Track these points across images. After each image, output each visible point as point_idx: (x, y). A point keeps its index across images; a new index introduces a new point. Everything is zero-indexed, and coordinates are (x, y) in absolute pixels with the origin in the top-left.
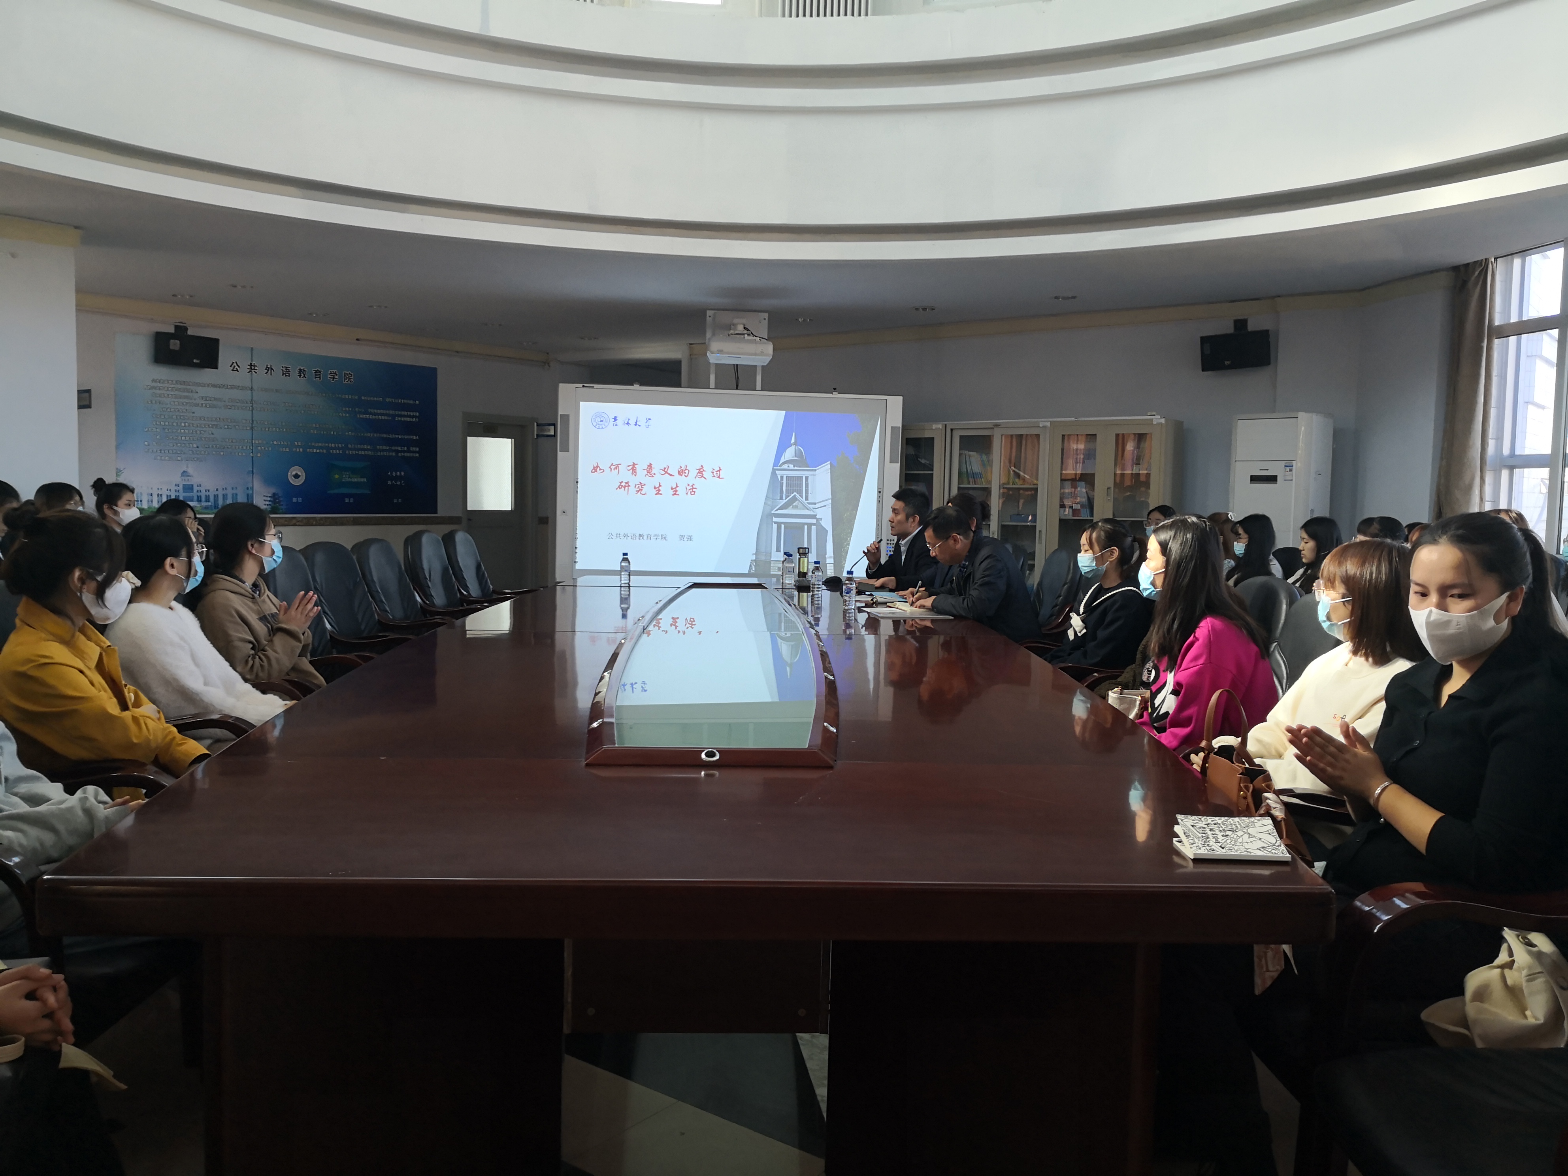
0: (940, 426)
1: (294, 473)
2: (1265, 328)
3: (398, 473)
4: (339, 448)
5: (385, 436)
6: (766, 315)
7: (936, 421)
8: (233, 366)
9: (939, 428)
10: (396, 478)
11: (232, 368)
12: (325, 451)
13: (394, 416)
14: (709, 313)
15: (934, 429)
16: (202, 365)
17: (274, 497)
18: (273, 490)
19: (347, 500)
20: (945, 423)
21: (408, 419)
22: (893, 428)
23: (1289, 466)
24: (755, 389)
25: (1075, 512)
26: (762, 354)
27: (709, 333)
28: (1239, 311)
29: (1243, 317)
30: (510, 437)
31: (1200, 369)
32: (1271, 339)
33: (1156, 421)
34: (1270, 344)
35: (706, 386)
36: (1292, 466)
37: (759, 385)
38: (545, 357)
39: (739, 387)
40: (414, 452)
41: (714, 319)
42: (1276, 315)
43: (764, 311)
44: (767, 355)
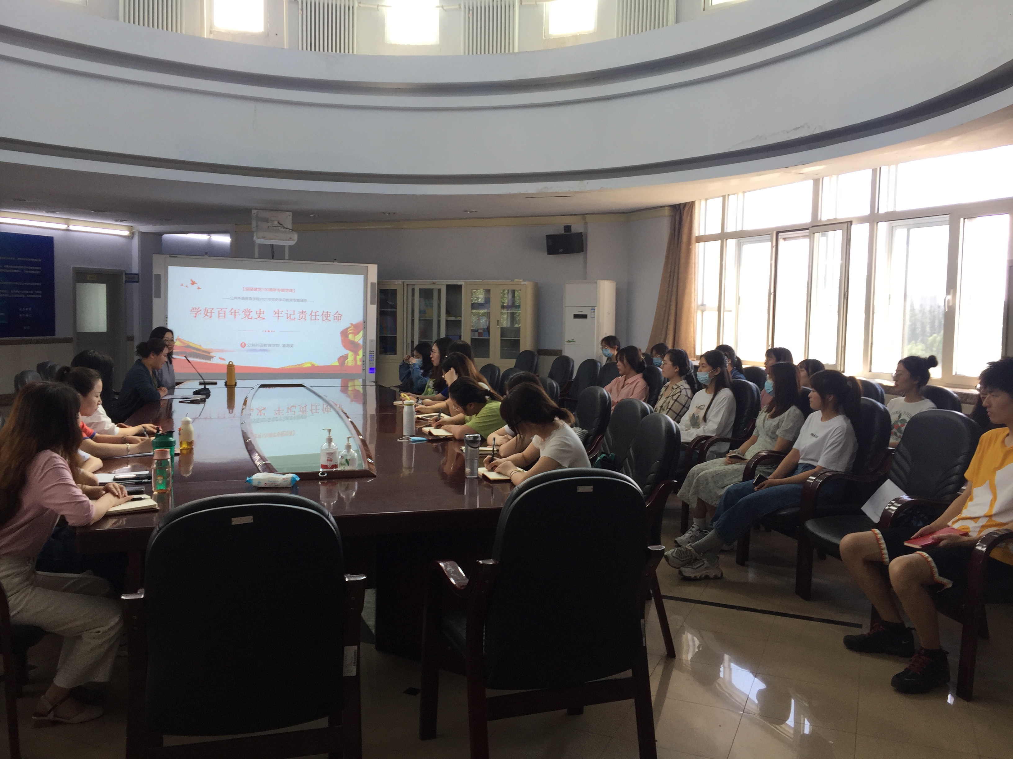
0: (400, 283)
2: (580, 231)
3: (27, 309)
5: (17, 283)
6: (290, 214)
7: (398, 278)
9: (399, 284)
10: (26, 312)
13: (22, 270)
14: (254, 211)
15: (396, 284)
20: (403, 281)
21: (33, 272)
22: (372, 284)
23: (593, 309)
24: (284, 259)
25: (480, 334)
26: (291, 239)
27: (254, 223)
28: (567, 221)
29: (569, 225)
30: (104, 283)
31: (546, 253)
32: (584, 238)
33: (522, 283)
34: (582, 240)
35: (253, 257)
36: (594, 310)
37: (287, 257)
38: (130, 228)
39: (274, 257)
40: (38, 294)
41: (257, 215)
42: (586, 223)
43: (290, 211)
44: (293, 240)
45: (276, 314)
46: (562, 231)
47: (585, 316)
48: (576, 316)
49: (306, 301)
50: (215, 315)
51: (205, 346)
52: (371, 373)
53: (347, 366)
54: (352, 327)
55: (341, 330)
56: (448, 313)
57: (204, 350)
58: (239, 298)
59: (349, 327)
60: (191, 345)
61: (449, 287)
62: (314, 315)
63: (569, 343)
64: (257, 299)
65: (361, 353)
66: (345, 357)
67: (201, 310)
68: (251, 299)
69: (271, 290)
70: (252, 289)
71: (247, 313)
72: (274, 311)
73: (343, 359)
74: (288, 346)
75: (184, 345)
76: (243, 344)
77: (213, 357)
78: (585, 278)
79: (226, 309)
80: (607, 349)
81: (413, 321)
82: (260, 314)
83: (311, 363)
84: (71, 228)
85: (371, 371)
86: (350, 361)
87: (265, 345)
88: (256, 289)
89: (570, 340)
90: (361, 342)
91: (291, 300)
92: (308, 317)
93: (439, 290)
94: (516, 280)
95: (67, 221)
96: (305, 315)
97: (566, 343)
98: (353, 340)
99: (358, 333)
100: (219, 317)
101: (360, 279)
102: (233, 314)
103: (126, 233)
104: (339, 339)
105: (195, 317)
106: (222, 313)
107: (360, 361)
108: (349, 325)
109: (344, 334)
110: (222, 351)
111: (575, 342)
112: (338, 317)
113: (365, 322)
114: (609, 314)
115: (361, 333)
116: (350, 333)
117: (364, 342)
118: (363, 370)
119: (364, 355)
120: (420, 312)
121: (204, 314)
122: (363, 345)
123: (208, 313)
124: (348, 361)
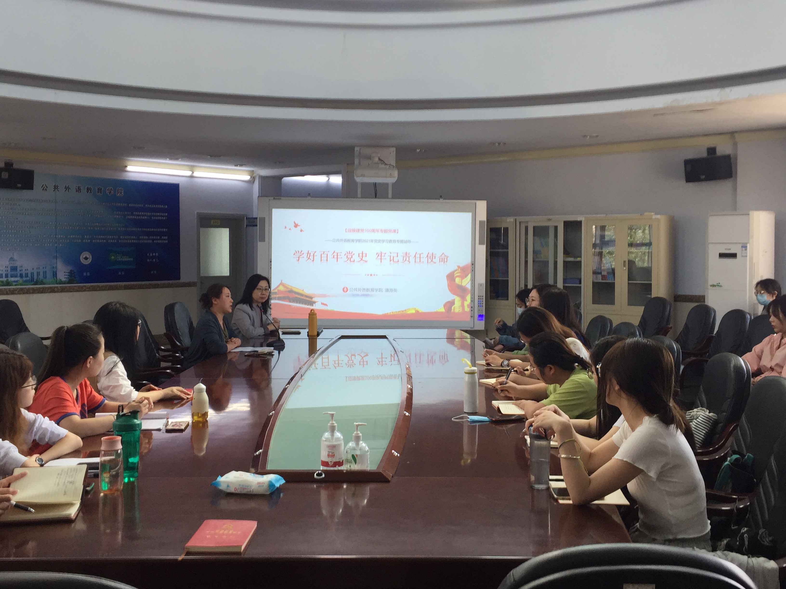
0: (512, 220)
1: (84, 256)
2: (728, 154)
3: (154, 254)
4: (114, 239)
5: (145, 229)
6: (394, 149)
7: (509, 215)
8: (43, 187)
9: (511, 222)
10: (153, 257)
11: (42, 188)
12: (105, 241)
13: (151, 216)
14: (357, 149)
15: (508, 222)
16: (23, 188)
17: (71, 273)
18: (70, 268)
19: (120, 273)
20: (516, 217)
21: (160, 218)
22: (481, 222)
23: (745, 247)
24: (388, 198)
25: (604, 277)
26: (391, 176)
27: (356, 161)
28: (710, 142)
29: (713, 146)
30: (227, 228)
31: (685, 182)
32: (732, 160)
33: (654, 217)
34: (731, 164)
35: (355, 196)
36: (747, 247)
37: (390, 195)
38: (252, 173)
39: (377, 197)
40: (164, 240)
41: (360, 153)
42: (735, 145)
43: (393, 147)
44: (394, 177)
45: (378, 255)
46: (704, 154)
47: (734, 256)
48: (722, 255)
49: (409, 241)
50: (317, 258)
51: (308, 291)
52: (480, 320)
53: (454, 313)
54: (459, 269)
55: (447, 274)
56: (566, 252)
57: (307, 295)
58: (342, 240)
59: (456, 270)
60: (294, 290)
61: (567, 224)
62: (418, 257)
63: (714, 288)
64: (359, 241)
65: (469, 298)
66: (452, 303)
67: (303, 254)
68: (353, 241)
69: (373, 231)
70: (354, 231)
71: (349, 256)
72: (377, 254)
73: (449, 305)
74: (391, 290)
75: (287, 290)
76: (345, 289)
77: (315, 302)
78: (735, 209)
79: (329, 251)
80: (763, 295)
81: (526, 262)
82: (362, 256)
83: (415, 309)
84: (196, 174)
85: (480, 318)
86: (457, 308)
87: (368, 290)
88: (359, 230)
89: (715, 284)
90: (469, 286)
91: (394, 241)
92: (412, 259)
93: (556, 228)
94: (646, 214)
95: (192, 169)
96: (409, 257)
97: (709, 287)
98: (460, 284)
99: (466, 276)
100: (321, 260)
101: (467, 217)
102: (335, 257)
103: (247, 178)
104: (445, 283)
105: (299, 260)
106: (324, 257)
107: (468, 307)
108: (457, 268)
109: (451, 277)
110: (324, 296)
111: (721, 286)
112: (444, 259)
113: (473, 264)
114: (766, 252)
115: (469, 276)
116: (457, 276)
117: (472, 286)
118: (472, 317)
119: (473, 301)
120: (534, 252)
121: (307, 257)
122: (472, 290)
123: (310, 256)
124: (454, 308)
